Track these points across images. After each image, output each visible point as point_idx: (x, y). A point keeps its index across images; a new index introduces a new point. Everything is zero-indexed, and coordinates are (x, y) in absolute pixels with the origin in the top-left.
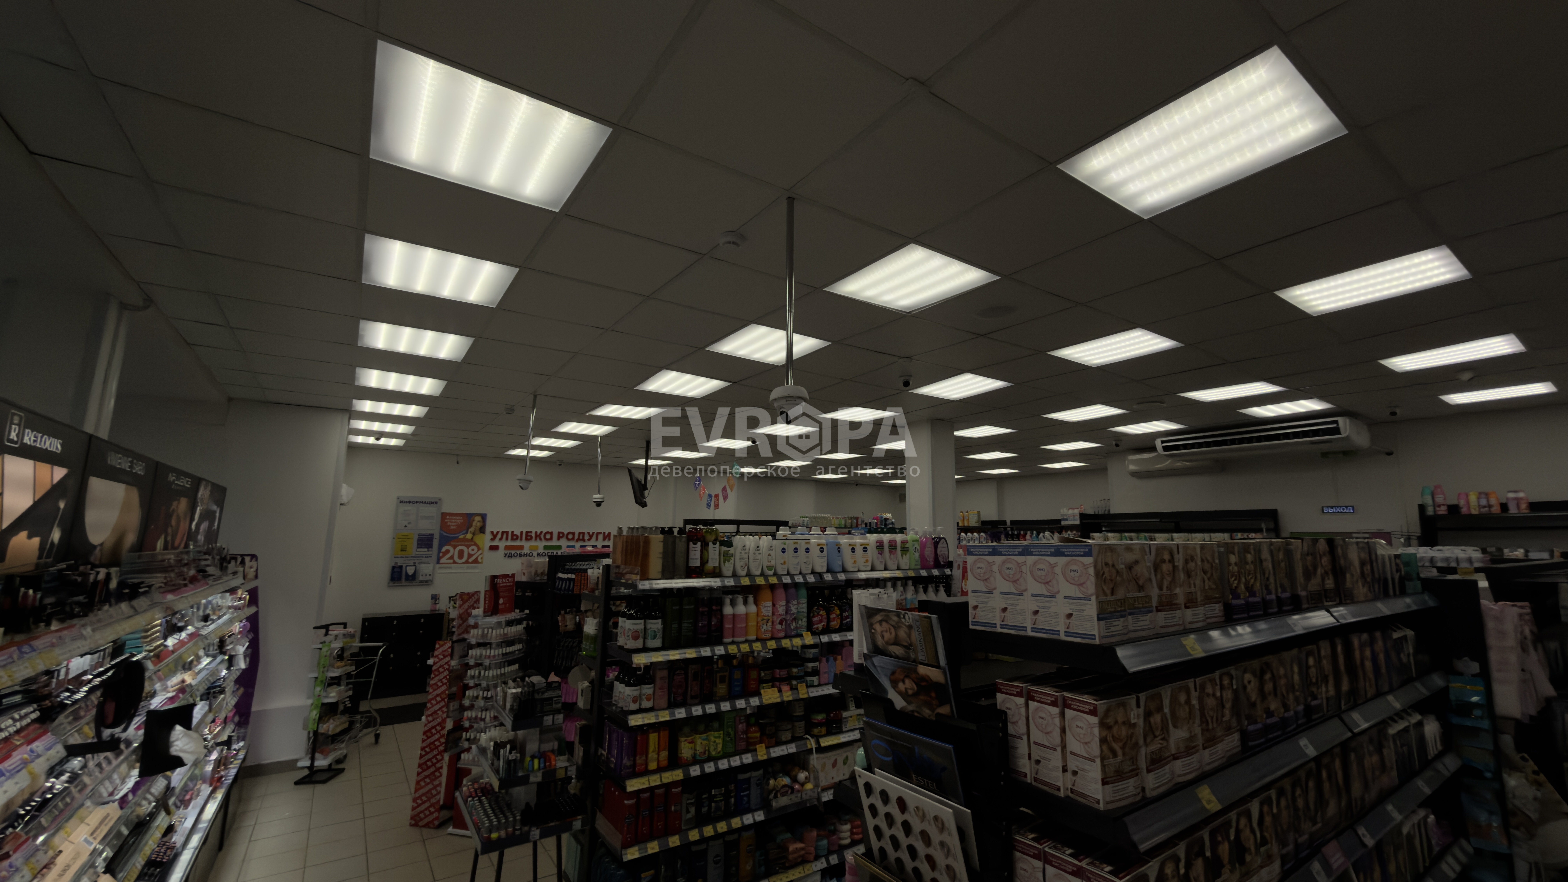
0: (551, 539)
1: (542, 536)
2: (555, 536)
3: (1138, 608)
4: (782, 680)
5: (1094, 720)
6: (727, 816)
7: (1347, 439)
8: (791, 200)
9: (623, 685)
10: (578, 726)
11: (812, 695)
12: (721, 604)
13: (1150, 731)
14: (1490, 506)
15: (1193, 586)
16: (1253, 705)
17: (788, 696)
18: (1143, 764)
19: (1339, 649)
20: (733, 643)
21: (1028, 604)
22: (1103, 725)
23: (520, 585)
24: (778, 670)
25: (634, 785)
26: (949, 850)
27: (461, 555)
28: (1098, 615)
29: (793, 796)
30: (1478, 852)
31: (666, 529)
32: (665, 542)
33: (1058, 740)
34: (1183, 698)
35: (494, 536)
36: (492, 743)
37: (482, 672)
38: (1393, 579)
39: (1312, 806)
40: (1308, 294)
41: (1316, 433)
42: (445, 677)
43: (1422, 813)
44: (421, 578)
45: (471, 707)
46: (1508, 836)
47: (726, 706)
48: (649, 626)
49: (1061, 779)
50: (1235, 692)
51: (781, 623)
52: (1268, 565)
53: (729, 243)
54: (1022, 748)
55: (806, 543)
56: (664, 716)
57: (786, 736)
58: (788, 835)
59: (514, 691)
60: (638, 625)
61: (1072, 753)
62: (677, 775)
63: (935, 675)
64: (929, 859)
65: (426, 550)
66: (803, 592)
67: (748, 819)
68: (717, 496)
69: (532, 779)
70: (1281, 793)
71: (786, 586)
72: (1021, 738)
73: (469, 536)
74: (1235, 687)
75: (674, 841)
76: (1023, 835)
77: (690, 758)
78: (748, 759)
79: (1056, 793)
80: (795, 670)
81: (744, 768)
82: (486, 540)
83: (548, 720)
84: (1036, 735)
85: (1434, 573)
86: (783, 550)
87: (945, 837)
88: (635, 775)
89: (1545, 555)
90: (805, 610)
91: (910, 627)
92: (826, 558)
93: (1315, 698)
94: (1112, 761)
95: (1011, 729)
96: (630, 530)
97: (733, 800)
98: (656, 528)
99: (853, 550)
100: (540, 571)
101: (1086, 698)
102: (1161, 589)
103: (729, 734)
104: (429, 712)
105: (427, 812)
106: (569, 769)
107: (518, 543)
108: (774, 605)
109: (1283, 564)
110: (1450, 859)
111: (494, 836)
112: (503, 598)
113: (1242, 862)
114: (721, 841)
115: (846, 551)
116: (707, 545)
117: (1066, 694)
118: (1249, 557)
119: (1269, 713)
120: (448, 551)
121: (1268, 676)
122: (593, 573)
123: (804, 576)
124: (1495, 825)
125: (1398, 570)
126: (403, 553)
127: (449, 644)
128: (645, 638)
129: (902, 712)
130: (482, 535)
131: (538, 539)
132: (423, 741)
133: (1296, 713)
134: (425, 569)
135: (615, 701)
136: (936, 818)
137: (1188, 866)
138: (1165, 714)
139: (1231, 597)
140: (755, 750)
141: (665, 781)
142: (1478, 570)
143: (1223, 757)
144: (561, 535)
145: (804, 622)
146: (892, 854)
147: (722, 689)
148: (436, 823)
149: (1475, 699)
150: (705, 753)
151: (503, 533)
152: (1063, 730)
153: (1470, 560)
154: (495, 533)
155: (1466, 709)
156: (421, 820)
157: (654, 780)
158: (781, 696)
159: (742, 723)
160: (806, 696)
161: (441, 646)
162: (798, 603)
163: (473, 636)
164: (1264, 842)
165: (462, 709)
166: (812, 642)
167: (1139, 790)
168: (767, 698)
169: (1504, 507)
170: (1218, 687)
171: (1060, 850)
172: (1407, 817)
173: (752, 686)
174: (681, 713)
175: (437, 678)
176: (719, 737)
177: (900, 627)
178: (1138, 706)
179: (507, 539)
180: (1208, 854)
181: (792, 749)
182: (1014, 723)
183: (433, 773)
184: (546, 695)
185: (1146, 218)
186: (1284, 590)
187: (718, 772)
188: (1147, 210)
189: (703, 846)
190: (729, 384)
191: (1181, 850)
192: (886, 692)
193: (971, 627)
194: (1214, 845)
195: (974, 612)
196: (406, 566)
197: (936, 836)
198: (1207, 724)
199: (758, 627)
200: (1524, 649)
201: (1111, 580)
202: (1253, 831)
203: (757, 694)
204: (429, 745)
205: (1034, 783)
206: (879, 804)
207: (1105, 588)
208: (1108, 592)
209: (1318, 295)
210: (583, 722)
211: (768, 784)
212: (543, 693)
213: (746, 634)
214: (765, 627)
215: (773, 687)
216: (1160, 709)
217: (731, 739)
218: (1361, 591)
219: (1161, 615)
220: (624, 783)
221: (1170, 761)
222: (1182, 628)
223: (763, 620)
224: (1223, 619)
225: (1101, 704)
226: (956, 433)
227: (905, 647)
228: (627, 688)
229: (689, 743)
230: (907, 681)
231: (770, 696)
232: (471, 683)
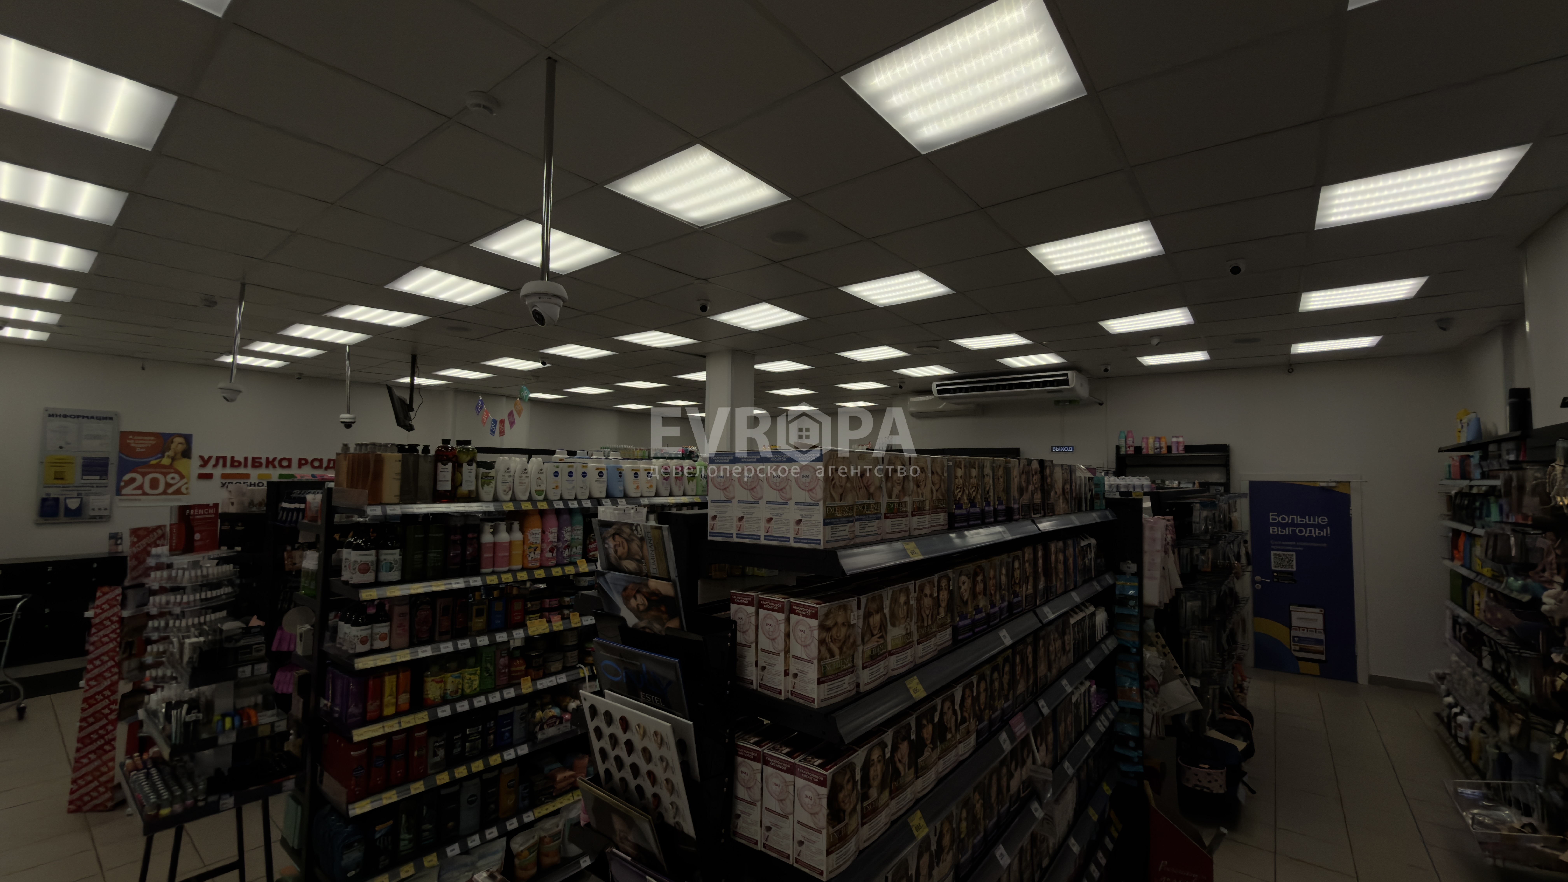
0: (289, 466)
1: (276, 463)
2: (295, 463)
3: (866, 514)
4: (552, 610)
5: (814, 623)
6: (484, 753)
7: (1072, 389)
8: (552, 62)
9: (349, 625)
10: (297, 675)
11: (585, 623)
12: (479, 531)
13: (868, 631)
14: (1161, 448)
15: (921, 496)
16: (966, 603)
17: (558, 625)
18: (859, 662)
19: (1040, 554)
20: (493, 573)
21: (763, 512)
22: (823, 627)
23: (226, 517)
24: (547, 601)
25: (360, 735)
26: (667, 764)
27: (154, 484)
28: (824, 520)
29: (561, 726)
30: (1122, 710)
31: (407, 447)
32: (404, 462)
33: (780, 645)
34: (902, 599)
35: (205, 462)
36: (164, 705)
37: (171, 623)
38: (1086, 498)
39: (1006, 686)
40: (1051, 253)
41: (1052, 383)
42: (114, 631)
43: (1088, 684)
44: (92, 513)
45: (157, 665)
46: (1142, 695)
47: (483, 641)
48: (382, 557)
49: (783, 682)
50: (951, 593)
51: (551, 550)
52: (989, 480)
53: (479, 105)
54: (750, 655)
55: (583, 467)
56: (404, 656)
57: (556, 666)
58: (559, 765)
59: (194, 640)
60: (370, 556)
61: (794, 657)
62: (422, 718)
63: (664, 588)
64: (651, 775)
65: (98, 477)
66: (579, 518)
67: (509, 755)
68: (502, 421)
69: (222, 740)
70: (982, 678)
71: (558, 512)
72: (750, 647)
73: (166, 461)
74: (951, 588)
75: (417, 788)
76: (745, 740)
77: (438, 700)
78: (510, 693)
79: (778, 696)
80: (567, 599)
81: (505, 703)
82: (193, 467)
83: (245, 671)
84: (764, 643)
85: (1118, 496)
86: (556, 474)
87: (664, 752)
88: (365, 722)
89: (1190, 486)
90: (581, 537)
91: (642, 539)
92: (605, 484)
93: (1016, 595)
94: (829, 661)
95: (740, 638)
96: (358, 447)
97: (492, 737)
98: (393, 445)
99: (636, 475)
100: (256, 501)
101: (810, 603)
102: (890, 497)
103: (487, 670)
104: (89, 676)
105: (94, 794)
106: (276, 724)
107: (241, 471)
108: (543, 532)
109: (1001, 480)
110: (1103, 717)
111: (165, 812)
112: (200, 532)
113: (943, 739)
114: (477, 780)
115: (629, 477)
116: (461, 466)
117: (792, 600)
118: (974, 472)
119: (978, 610)
120: (133, 480)
121: (979, 578)
122: (314, 499)
123: (579, 502)
124: (1134, 688)
125: (1090, 490)
126: (60, 482)
127: (119, 591)
128: (377, 571)
129: (635, 629)
130: (185, 460)
131: (270, 466)
132: (83, 710)
133: (1001, 609)
134: (97, 502)
135: (340, 644)
136: (656, 733)
137: (895, 749)
138: (885, 615)
139: (954, 507)
140: (520, 684)
141: (404, 725)
142: (1145, 494)
143: (934, 651)
144: (303, 462)
145: (579, 549)
146: (617, 775)
147: (479, 622)
148: (110, 804)
149: (1131, 592)
150: (457, 692)
151: (218, 458)
152: (788, 635)
153: (1142, 486)
154: (206, 458)
155: (1124, 600)
156: (86, 803)
157: (391, 726)
158: (551, 626)
159: (504, 657)
160: (579, 625)
161: (104, 594)
162: (572, 530)
163: (155, 579)
164: (964, 720)
165: (143, 667)
166: (587, 570)
167: (852, 686)
168: (534, 629)
169: (1169, 448)
170: (936, 589)
171: (777, 750)
172: (1076, 688)
173: (517, 618)
174: (425, 652)
175: (101, 633)
176: (475, 674)
177: (633, 540)
178: (859, 608)
179: (224, 465)
180: (913, 737)
181: (563, 679)
182: (744, 632)
183: (101, 747)
184: (242, 643)
185: (923, 153)
186: (1001, 503)
187: (473, 710)
188: (925, 145)
189: (456, 788)
190: (507, 292)
191: (888, 737)
192: (619, 610)
193: (709, 538)
194: (920, 727)
195: (713, 523)
196: (66, 499)
197: (655, 752)
198: (923, 621)
199: (524, 556)
200: (1166, 552)
201: (841, 486)
202: (955, 712)
203: (523, 625)
204: (93, 715)
205: (759, 689)
206: (603, 726)
207: (833, 494)
208: (837, 497)
209: (1058, 255)
210: (303, 671)
211: (534, 716)
212: (238, 641)
213: (509, 564)
214: (532, 555)
215: (541, 617)
216: (880, 609)
217: (490, 675)
218: (1061, 505)
219: (889, 522)
220: (350, 733)
221: (886, 657)
222: (907, 534)
223: (530, 548)
224: (946, 527)
225: (822, 608)
226: (757, 367)
227: (637, 560)
228: (354, 628)
229: (438, 682)
230: (639, 596)
231: (537, 627)
232: (155, 636)
